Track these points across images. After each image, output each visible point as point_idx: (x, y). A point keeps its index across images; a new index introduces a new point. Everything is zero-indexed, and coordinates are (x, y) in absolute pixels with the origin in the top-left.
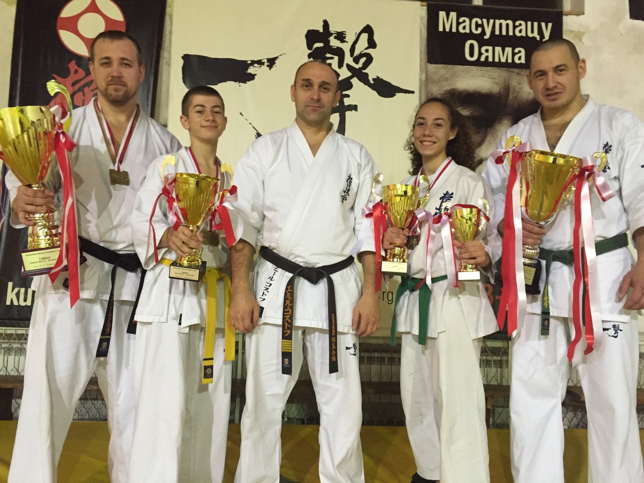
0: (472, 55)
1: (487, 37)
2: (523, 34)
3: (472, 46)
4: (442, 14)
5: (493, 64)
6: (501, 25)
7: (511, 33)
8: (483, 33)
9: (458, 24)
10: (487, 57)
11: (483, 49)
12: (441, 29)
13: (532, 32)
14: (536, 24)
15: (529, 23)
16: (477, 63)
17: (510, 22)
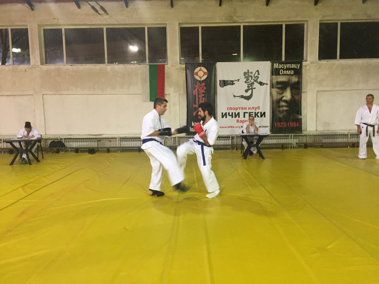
0: (281, 73)
1: (285, 69)
2: (293, 67)
3: (281, 71)
4: (275, 64)
5: (286, 75)
6: (288, 66)
7: (290, 67)
8: (284, 67)
9: (279, 66)
10: (285, 73)
11: (284, 71)
12: (275, 68)
13: (295, 66)
14: (296, 65)
15: (295, 65)
16: (283, 75)
17: (290, 65)
